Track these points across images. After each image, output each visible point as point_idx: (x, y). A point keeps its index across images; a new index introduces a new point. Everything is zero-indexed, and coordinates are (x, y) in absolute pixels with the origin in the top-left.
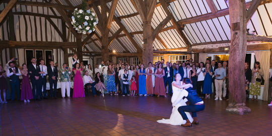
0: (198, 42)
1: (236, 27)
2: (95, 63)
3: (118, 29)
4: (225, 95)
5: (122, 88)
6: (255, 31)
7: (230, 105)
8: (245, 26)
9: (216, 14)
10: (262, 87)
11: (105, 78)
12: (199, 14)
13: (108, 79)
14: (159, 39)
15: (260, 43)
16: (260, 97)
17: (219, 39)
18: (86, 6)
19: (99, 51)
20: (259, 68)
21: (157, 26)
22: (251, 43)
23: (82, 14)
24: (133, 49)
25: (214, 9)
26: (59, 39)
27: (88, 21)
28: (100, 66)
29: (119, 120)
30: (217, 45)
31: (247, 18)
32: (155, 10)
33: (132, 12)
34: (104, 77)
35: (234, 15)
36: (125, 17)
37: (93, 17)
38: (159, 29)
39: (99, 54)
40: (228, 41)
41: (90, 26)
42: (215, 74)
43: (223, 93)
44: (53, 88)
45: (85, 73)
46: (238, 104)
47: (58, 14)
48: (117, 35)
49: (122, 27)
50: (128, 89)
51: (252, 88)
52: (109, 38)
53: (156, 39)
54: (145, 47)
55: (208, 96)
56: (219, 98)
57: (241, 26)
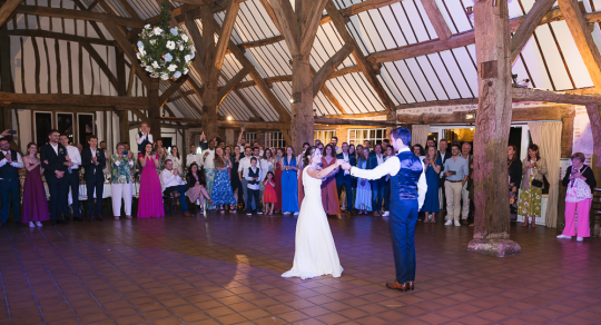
0: (411, 100)
1: (489, 71)
2: (188, 142)
3: (238, 71)
5: (245, 197)
6: (530, 79)
7: (477, 236)
8: (507, 68)
9: (447, 41)
10: (545, 200)
11: (210, 177)
12: (412, 41)
13: (216, 177)
14: (327, 93)
15: (540, 105)
16: (540, 221)
17: (454, 96)
18: (170, 19)
19: (196, 116)
20: (538, 158)
21: (322, 64)
22: (522, 106)
23: (159, 37)
24: (270, 115)
25: (444, 32)
26: (109, 90)
27: (173, 52)
28: (199, 150)
29: (239, 266)
30: (450, 107)
31: (512, 51)
32: (319, 30)
33: (269, 35)
34: (207, 175)
35: (485, 44)
36: (253, 44)
37: (184, 43)
38: (326, 71)
39: (197, 124)
40: (473, 100)
41: (177, 63)
42: (446, 170)
43: (461, 210)
44: (95, 196)
45: (165, 164)
46: (493, 235)
47: (108, 36)
48: (236, 83)
49: (248, 67)
50: (258, 200)
51: (523, 201)
52: (219, 89)
53: (320, 94)
54: (296, 110)
55: (430, 216)
56: (453, 221)
57: (500, 69)
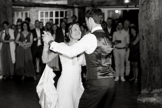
4: (128, 72)
7: (144, 91)
43: (125, 69)
56: (120, 78)
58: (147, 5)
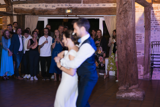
40: (69, 1)
51: (110, 63)
58: (124, 14)
